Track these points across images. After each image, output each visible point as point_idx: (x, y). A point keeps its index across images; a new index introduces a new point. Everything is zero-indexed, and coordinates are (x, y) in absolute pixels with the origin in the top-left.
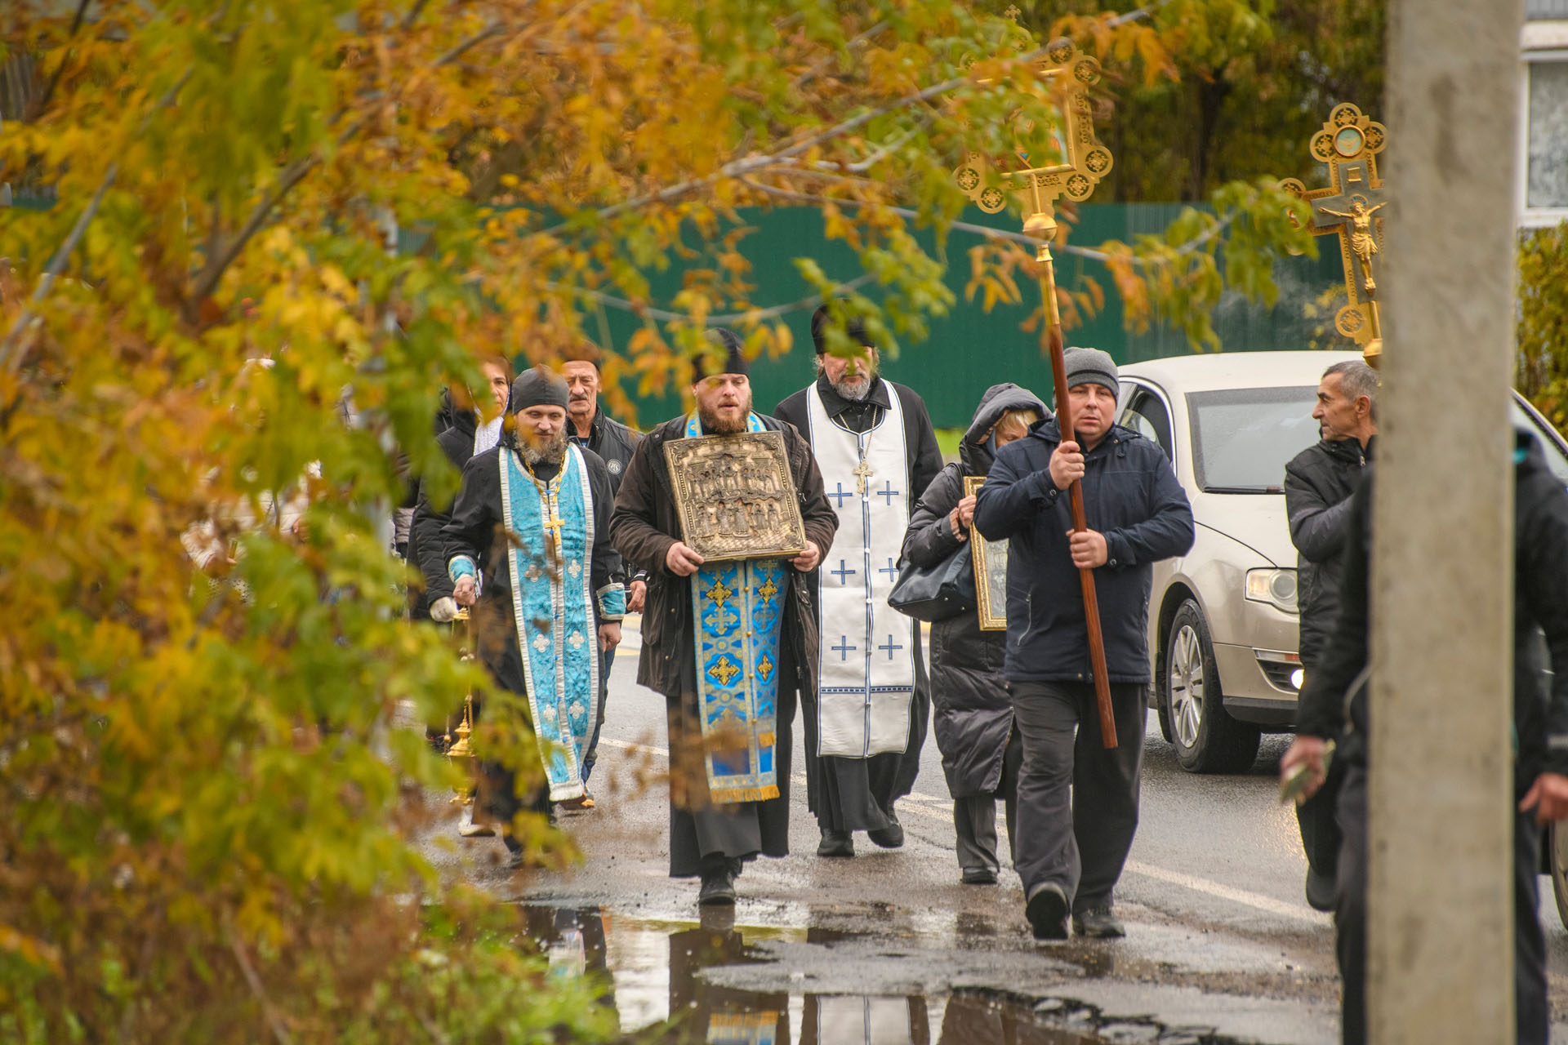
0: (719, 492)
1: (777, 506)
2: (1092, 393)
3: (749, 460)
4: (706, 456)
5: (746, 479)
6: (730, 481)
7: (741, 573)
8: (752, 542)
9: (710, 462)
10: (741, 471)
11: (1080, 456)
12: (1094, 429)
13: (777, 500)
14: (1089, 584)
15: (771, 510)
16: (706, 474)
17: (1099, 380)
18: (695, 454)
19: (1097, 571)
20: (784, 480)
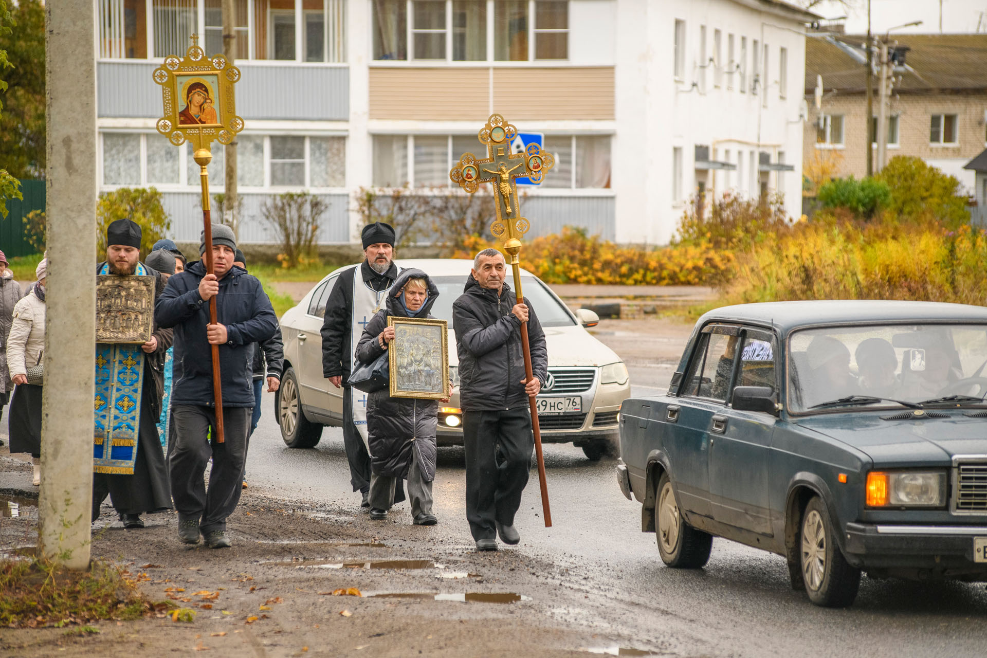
0: (109, 306)
1: (140, 317)
2: (222, 250)
3: (132, 290)
4: (108, 286)
5: (127, 300)
6: (118, 301)
7: (112, 351)
8: (120, 335)
9: (110, 289)
10: (126, 296)
11: (217, 283)
12: (222, 270)
13: (141, 313)
14: (215, 352)
15: (136, 318)
16: (106, 296)
17: (225, 243)
18: (103, 284)
19: (220, 346)
20: (149, 303)
